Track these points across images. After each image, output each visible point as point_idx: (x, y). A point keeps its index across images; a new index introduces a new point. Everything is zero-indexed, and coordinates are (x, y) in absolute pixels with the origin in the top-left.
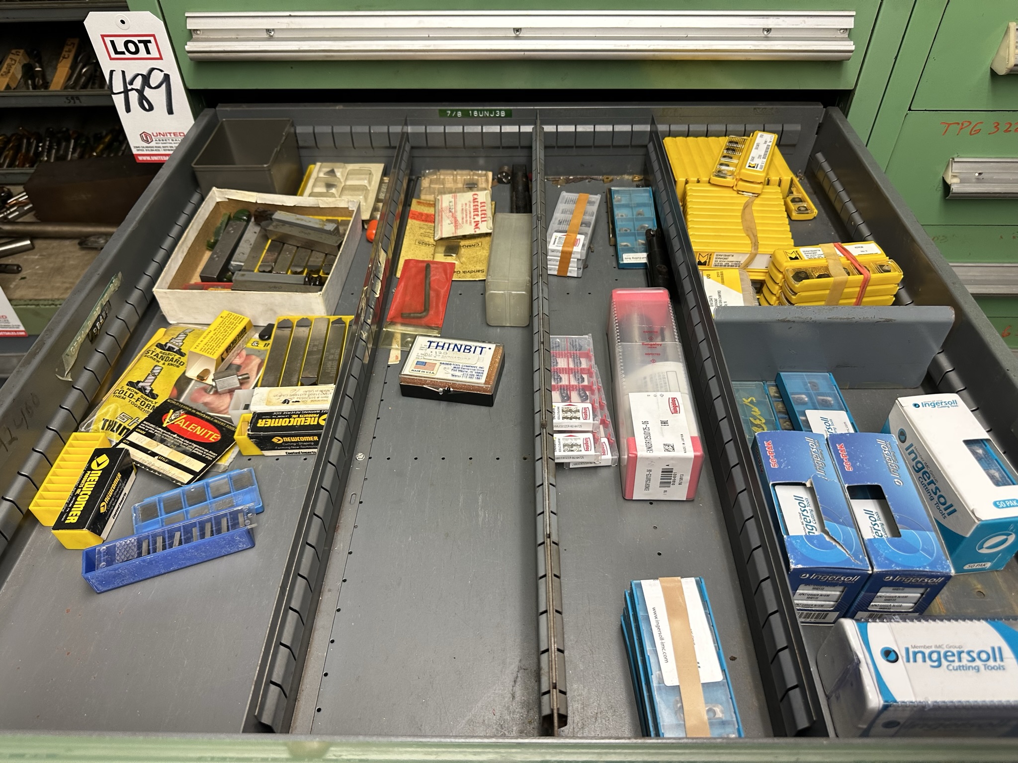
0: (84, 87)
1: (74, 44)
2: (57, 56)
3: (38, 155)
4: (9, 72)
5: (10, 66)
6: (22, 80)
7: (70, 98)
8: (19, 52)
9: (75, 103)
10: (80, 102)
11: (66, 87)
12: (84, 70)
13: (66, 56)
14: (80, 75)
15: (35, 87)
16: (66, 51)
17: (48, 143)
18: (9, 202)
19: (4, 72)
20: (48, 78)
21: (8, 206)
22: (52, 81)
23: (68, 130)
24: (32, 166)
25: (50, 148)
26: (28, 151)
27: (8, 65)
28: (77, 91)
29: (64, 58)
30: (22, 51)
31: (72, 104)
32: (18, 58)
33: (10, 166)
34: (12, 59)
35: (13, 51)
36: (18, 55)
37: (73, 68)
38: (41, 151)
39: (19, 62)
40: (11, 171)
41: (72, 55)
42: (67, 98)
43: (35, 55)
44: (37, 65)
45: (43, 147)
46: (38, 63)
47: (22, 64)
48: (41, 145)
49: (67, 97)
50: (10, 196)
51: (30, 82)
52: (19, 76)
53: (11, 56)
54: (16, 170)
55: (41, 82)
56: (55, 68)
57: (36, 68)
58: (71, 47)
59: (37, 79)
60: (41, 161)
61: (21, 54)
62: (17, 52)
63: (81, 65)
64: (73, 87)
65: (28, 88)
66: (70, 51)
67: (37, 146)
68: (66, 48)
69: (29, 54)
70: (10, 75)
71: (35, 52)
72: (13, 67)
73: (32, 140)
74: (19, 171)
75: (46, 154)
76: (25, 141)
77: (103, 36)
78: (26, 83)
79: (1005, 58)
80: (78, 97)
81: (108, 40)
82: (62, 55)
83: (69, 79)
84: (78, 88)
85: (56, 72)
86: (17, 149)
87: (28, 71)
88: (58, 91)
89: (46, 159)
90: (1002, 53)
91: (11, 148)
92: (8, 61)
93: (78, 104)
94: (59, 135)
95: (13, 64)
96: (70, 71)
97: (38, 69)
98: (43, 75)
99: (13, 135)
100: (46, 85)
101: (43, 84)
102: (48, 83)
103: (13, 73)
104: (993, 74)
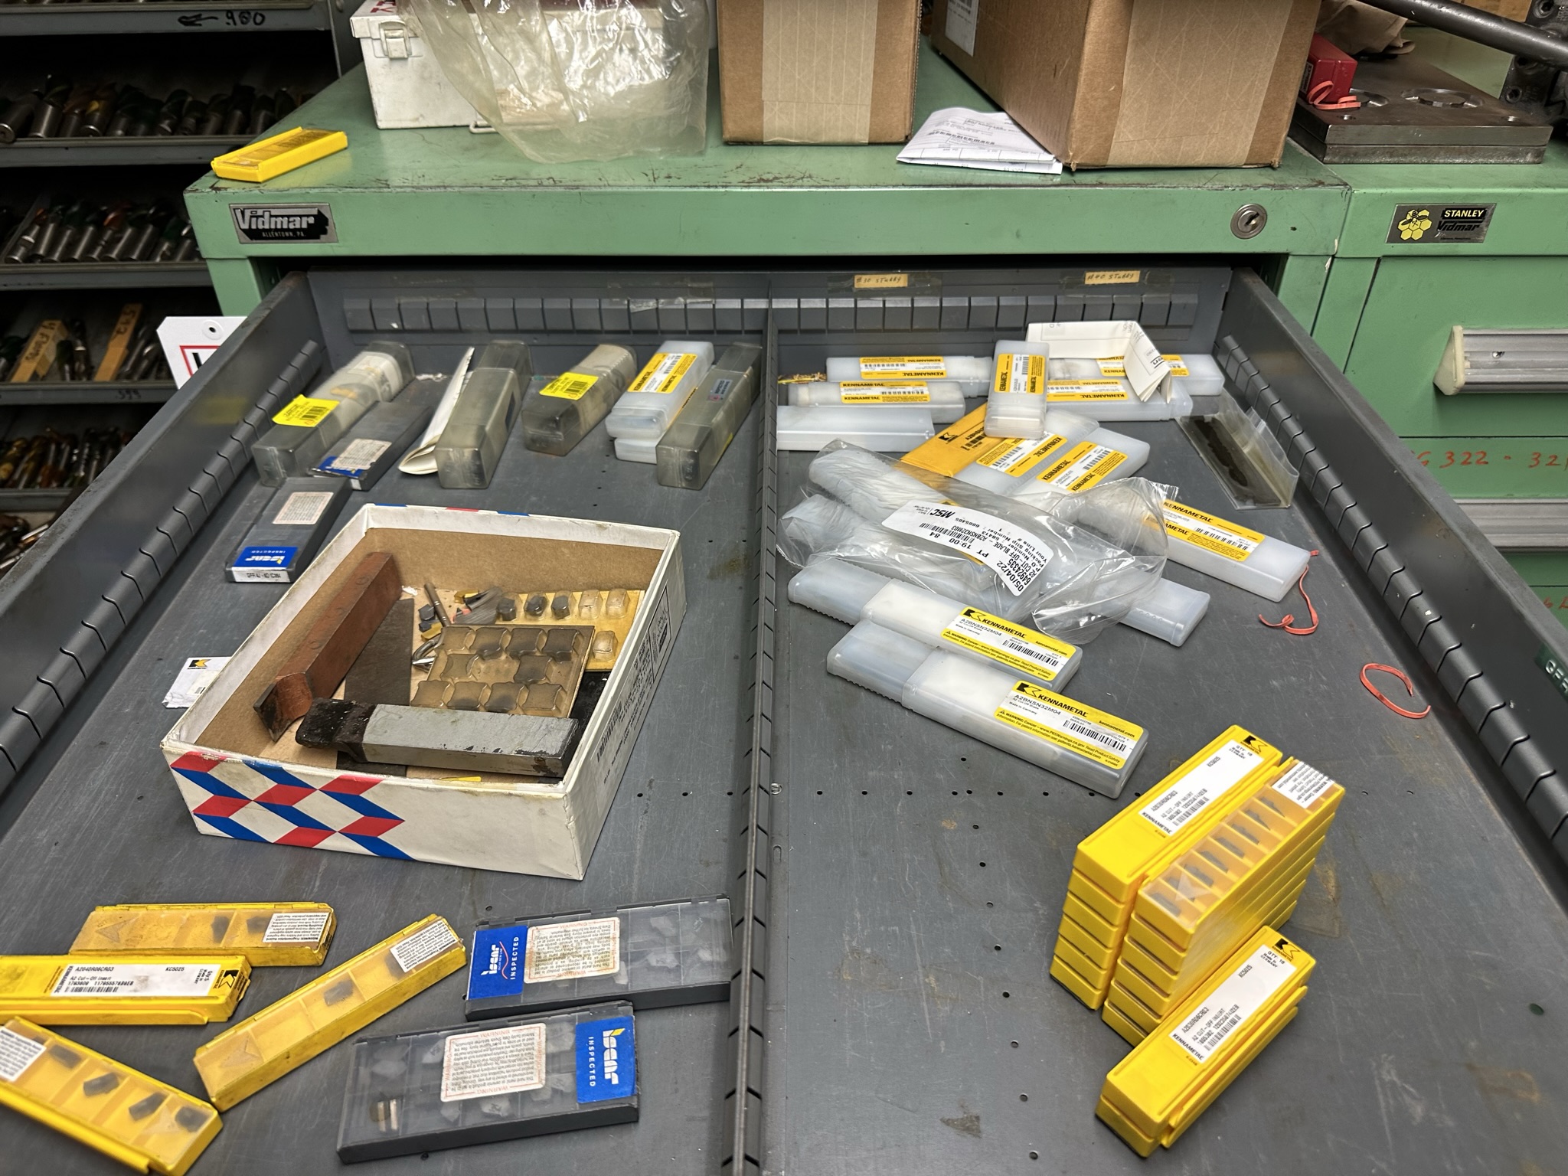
0: (145, 376)
1: (133, 312)
2: (109, 327)
3: (71, 467)
4: (37, 354)
5: (39, 345)
6: (55, 365)
7: (124, 392)
8: (54, 324)
9: (131, 398)
10: (140, 396)
11: (118, 376)
12: (147, 350)
13: (122, 330)
14: (141, 357)
15: (74, 375)
16: (123, 323)
17: (86, 451)
18: (24, 538)
19: (31, 354)
20: (94, 360)
21: (21, 545)
22: (99, 364)
23: (117, 429)
24: (61, 485)
25: (90, 457)
26: (57, 462)
27: (37, 343)
28: (134, 382)
29: (119, 332)
30: (58, 323)
31: (126, 400)
32: (50, 333)
33: (28, 485)
34: (43, 335)
35: (46, 323)
36: (52, 329)
37: (131, 347)
38: (76, 462)
39: (53, 339)
40: (29, 493)
41: (130, 329)
42: (120, 392)
43: (77, 327)
44: (79, 342)
45: (79, 455)
46: (81, 340)
47: (57, 341)
48: (76, 451)
49: (120, 390)
50: (26, 529)
51: (67, 367)
52: (51, 358)
53: (42, 330)
54: (37, 491)
55: (83, 367)
56: (105, 347)
57: (77, 346)
58: (128, 317)
59: (77, 365)
60: (75, 478)
61: (56, 327)
62: (50, 324)
63: (142, 343)
64: (129, 376)
65: (64, 378)
66: (128, 323)
67: (71, 454)
68: (123, 319)
69: (68, 325)
70: (38, 358)
71: (77, 324)
72: (44, 346)
73: (63, 446)
74: (42, 494)
75: (82, 467)
76: (53, 447)
77: (183, 348)
78: (61, 369)
79: (1452, 373)
80: (135, 391)
81: (189, 353)
82: (117, 328)
83: (125, 362)
84: (136, 378)
85: (105, 353)
86: (41, 460)
87: (66, 351)
88: (108, 383)
89: (82, 474)
90: (1446, 364)
91: (31, 459)
92: (37, 338)
93: (135, 399)
94: (103, 438)
95: (44, 343)
96: (127, 352)
97: (80, 348)
98: (87, 357)
99: (36, 438)
100: (90, 372)
101: (86, 370)
102: (93, 368)
103: (44, 356)
104: (1438, 391)
